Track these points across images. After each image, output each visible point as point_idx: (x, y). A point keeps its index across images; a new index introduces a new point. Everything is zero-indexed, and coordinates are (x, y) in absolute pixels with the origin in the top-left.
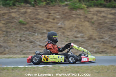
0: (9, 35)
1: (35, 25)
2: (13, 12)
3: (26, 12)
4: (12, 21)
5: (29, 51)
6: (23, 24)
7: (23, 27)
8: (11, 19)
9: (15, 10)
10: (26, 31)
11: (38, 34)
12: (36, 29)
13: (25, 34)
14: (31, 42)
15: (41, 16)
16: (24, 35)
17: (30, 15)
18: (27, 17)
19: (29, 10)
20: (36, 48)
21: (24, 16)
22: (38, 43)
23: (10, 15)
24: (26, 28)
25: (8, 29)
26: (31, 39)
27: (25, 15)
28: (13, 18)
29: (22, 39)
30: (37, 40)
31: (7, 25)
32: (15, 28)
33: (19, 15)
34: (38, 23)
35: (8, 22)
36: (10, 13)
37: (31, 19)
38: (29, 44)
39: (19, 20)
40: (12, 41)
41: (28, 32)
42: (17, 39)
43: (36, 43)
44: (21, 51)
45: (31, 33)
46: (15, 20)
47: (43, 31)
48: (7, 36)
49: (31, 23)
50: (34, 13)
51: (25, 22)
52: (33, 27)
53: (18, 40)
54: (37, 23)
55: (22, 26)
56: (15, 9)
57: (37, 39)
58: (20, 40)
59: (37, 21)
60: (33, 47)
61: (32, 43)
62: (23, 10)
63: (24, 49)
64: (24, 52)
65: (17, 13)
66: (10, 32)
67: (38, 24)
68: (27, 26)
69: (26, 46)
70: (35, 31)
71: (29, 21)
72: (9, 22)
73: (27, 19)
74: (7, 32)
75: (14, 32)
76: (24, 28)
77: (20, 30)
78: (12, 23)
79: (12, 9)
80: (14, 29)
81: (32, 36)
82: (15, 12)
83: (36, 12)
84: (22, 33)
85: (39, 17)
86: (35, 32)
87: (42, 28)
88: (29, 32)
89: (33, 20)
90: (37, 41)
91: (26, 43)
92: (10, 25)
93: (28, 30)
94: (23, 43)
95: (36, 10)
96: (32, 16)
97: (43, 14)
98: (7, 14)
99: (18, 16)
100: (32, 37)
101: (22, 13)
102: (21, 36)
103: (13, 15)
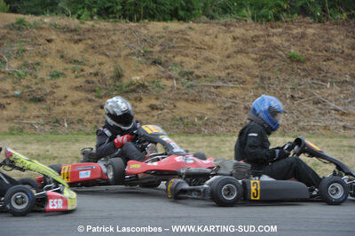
0: (266, 86)
2: (274, 34)
3: (303, 36)
4: (273, 54)
5: (312, 123)
6: (299, 61)
8: (271, 49)
9: (280, 30)
10: (305, 76)
11: (332, 85)
13: (302, 83)
14: (317, 102)
16: (300, 85)
18: (307, 47)
19: (310, 31)
20: (327, 116)
22: (333, 105)
23: (269, 41)
24: (304, 70)
25: (263, 71)
26: (317, 94)
27: (302, 40)
28: (276, 47)
29: (296, 95)
30: (329, 98)
31: (263, 62)
32: (280, 70)
33: (288, 41)
34: (332, 59)
36: (268, 36)
37: (315, 49)
38: (311, 107)
39: (290, 52)
41: (309, 80)
43: (329, 106)
44: (296, 123)
45: (315, 81)
46: (280, 53)
49: (316, 58)
51: (302, 58)
52: (320, 69)
54: (328, 59)
56: (280, 27)
57: (331, 95)
59: (327, 54)
60: (320, 113)
61: (320, 105)
62: (297, 31)
63: (301, 117)
64: (301, 124)
65: (285, 37)
67: (331, 63)
68: (308, 66)
69: (305, 111)
70: (325, 76)
73: (308, 50)
74: (262, 78)
77: (290, 75)
78: (272, 58)
79: (272, 27)
80: (278, 72)
81: (319, 88)
82: (280, 35)
83: (326, 36)
84: (296, 81)
86: (324, 79)
89: (320, 54)
90: (331, 101)
91: (304, 104)
92: (270, 63)
93: (310, 75)
94: (299, 104)
95: (327, 30)
99: (286, 44)
100: (318, 91)
103: (276, 40)
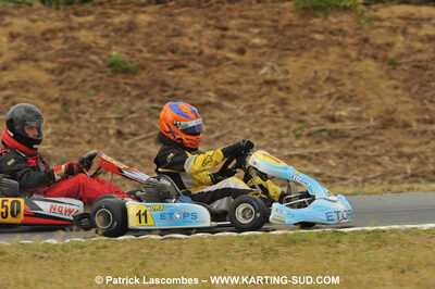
1: (170, 73)
7: (127, 84)
12: (175, 89)
15: (191, 39)
17: (149, 35)
21: (124, 40)
35: (67, 63)
40: (87, 137)
42: (106, 128)
47: (203, 99)
48: (68, 120)
50: (165, 28)
53: (111, 132)
55: (120, 79)
58: (119, 134)
66: (78, 103)
71: (146, 59)
72: (71, 65)
75: (92, 101)
76: (129, 89)
85: (185, 42)
87: (198, 84)
88: (152, 101)
96: (157, 39)
97: (199, 33)
98: (61, 34)
101: (117, 30)
102: (120, 119)
